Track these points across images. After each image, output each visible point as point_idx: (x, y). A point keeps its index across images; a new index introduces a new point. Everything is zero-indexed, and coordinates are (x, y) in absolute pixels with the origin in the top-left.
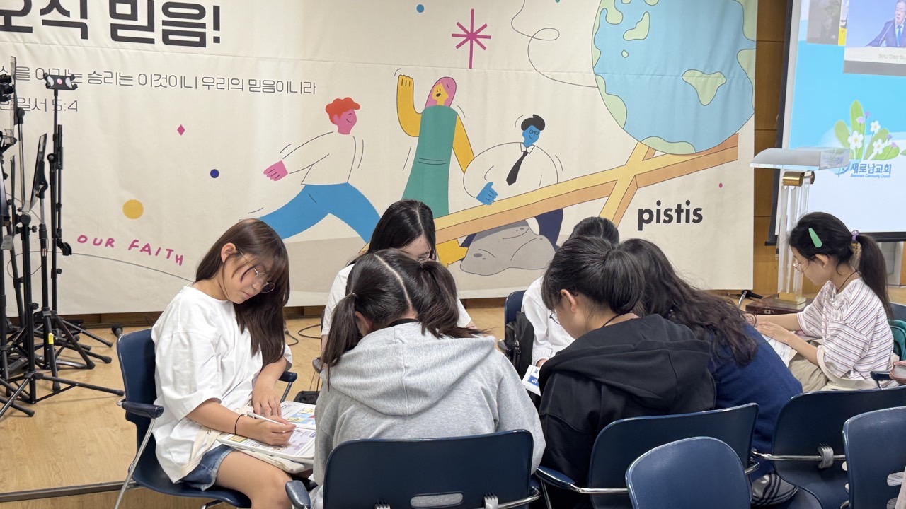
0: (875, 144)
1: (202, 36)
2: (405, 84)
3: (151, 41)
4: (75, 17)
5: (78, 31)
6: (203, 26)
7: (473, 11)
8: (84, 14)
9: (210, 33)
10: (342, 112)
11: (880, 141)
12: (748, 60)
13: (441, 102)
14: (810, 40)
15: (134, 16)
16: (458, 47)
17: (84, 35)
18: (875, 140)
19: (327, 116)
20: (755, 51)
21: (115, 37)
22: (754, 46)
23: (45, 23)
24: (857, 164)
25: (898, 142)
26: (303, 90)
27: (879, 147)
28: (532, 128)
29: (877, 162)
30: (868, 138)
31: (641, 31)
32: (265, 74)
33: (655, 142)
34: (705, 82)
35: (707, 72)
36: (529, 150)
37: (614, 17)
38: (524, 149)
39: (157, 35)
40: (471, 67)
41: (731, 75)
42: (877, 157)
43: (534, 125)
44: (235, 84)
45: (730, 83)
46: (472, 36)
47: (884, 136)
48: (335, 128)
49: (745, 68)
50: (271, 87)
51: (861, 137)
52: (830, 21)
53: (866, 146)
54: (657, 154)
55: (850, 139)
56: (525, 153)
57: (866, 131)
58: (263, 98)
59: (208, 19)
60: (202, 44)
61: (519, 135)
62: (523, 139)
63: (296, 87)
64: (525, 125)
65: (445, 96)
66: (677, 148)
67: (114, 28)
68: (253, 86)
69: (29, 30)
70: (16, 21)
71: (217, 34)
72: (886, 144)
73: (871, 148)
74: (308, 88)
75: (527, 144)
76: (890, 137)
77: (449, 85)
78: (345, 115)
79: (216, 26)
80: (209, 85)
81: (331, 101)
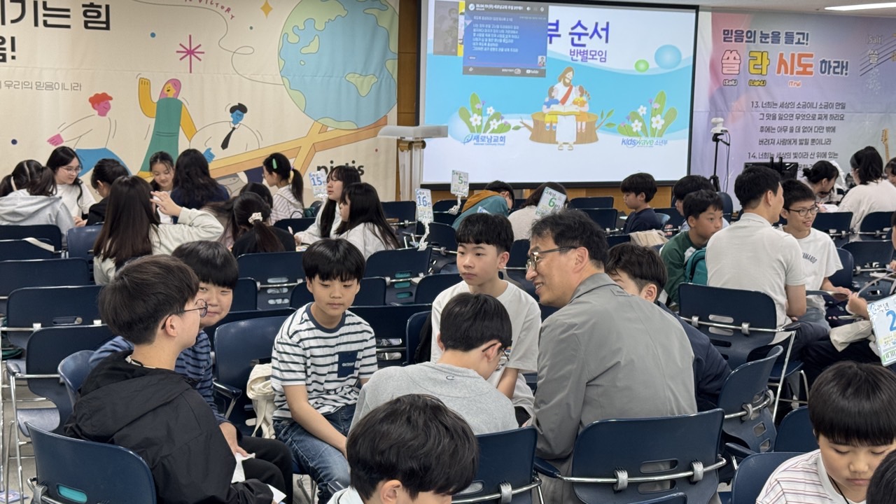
0: (491, 122)
1: (3, 55)
2: (144, 84)
6: (4, 49)
7: (190, 36)
9: (9, 53)
10: (100, 102)
11: (495, 120)
12: (392, 66)
13: (171, 95)
14: (435, 53)
16: (181, 59)
18: (491, 119)
19: (90, 104)
20: (397, 61)
22: (397, 57)
24: (478, 137)
25: (510, 121)
26: (73, 88)
27: (495, 124)
28: (238, 111)
29: (493, 135)
30: (486, 119)
31: (313, 47)
32: (47, 78)
33: (328, 122)
34: (363, 82)
35: (364, 74)
36: (236, 126)
37: (293, 38)
38: (233, 126)
40: (191, 72)
41: (381, 76)
42: (493, 131)
43: (239, 110)
44: (26, 85)
45: (381, 82)
46: (190, 52)
47: (498, 116)
48: (96, 112)
49: (391, 71)
50: (51, 86)
51: (480, 118)
52: (450, 40)
53: (484, 124)
54: (329, 129)
55: (471, 119)
56: (234, 129)
57: (481, 113)
58: (45, 93)
59: (8, 45)
60: (4, 60)
61: (229, 117)
62: (231, 119)
63: (68, 86)
64: (233, 110)
65: (173, 91)
66: (344, 125)
68: (38, 86)
71: (13, 54)
72: (500, 122)
73: (488, 125)
74: (76, 87)
75: (235, 123)
76: (502, 118)
77: (176, 84)
78: (102, 104)
79: (13, 49)
80: (9, 86)
81: (92, 95)
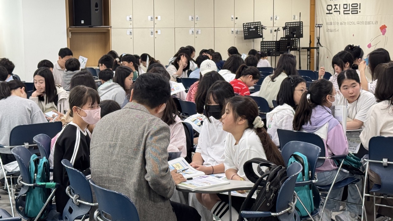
1: (357, 11)
3: (349, 14)
4: (338, 10)
5: (338, 13)
6: (357, 9)
8: (340, 9)
9: (359, 10)
15: (347, 8)
17: (340, 14)
19: (380, 30)
21: (344, 14)
23: (335, 11)
26: (375, 24)
32: (368, 20)
39: (350, 12)
44: (362, 23)
48: (381, 33)
50: (369, 23)
58: (368, 26)
59: (358, 7)
60: (357, 13)
63: (374, 23)
67: (344, 11)
68: (366, 23)
69: (332, 13)
70: (331, 12)
71: (360, 10)
78: (384, 30)
79: (360, 9)
80: (358, 23)
81: (381, 26)
